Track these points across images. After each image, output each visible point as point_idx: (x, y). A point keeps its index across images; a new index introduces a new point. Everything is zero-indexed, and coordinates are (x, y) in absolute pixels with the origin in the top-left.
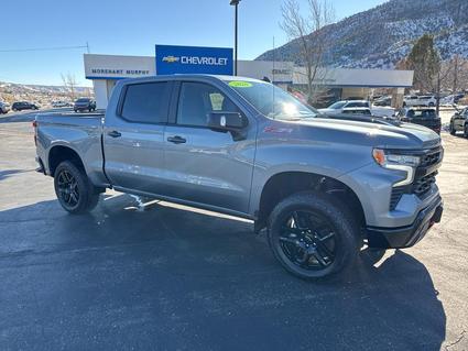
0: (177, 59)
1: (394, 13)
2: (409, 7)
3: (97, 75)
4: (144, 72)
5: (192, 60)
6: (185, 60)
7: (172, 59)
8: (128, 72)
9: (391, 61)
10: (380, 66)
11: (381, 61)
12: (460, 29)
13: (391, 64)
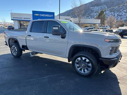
0: (38, 15)
1: (93, 5)
2: (96, 3)
3: (14, 19)
4: (29, 18)
5: (43, 15)
6: (41, 15)
7: (37, 15)
8: (24, 18)
9: (92, 17)
10: (89, 18)
11: (90, 17)
12: (109, 9)
13: (92, 18)
